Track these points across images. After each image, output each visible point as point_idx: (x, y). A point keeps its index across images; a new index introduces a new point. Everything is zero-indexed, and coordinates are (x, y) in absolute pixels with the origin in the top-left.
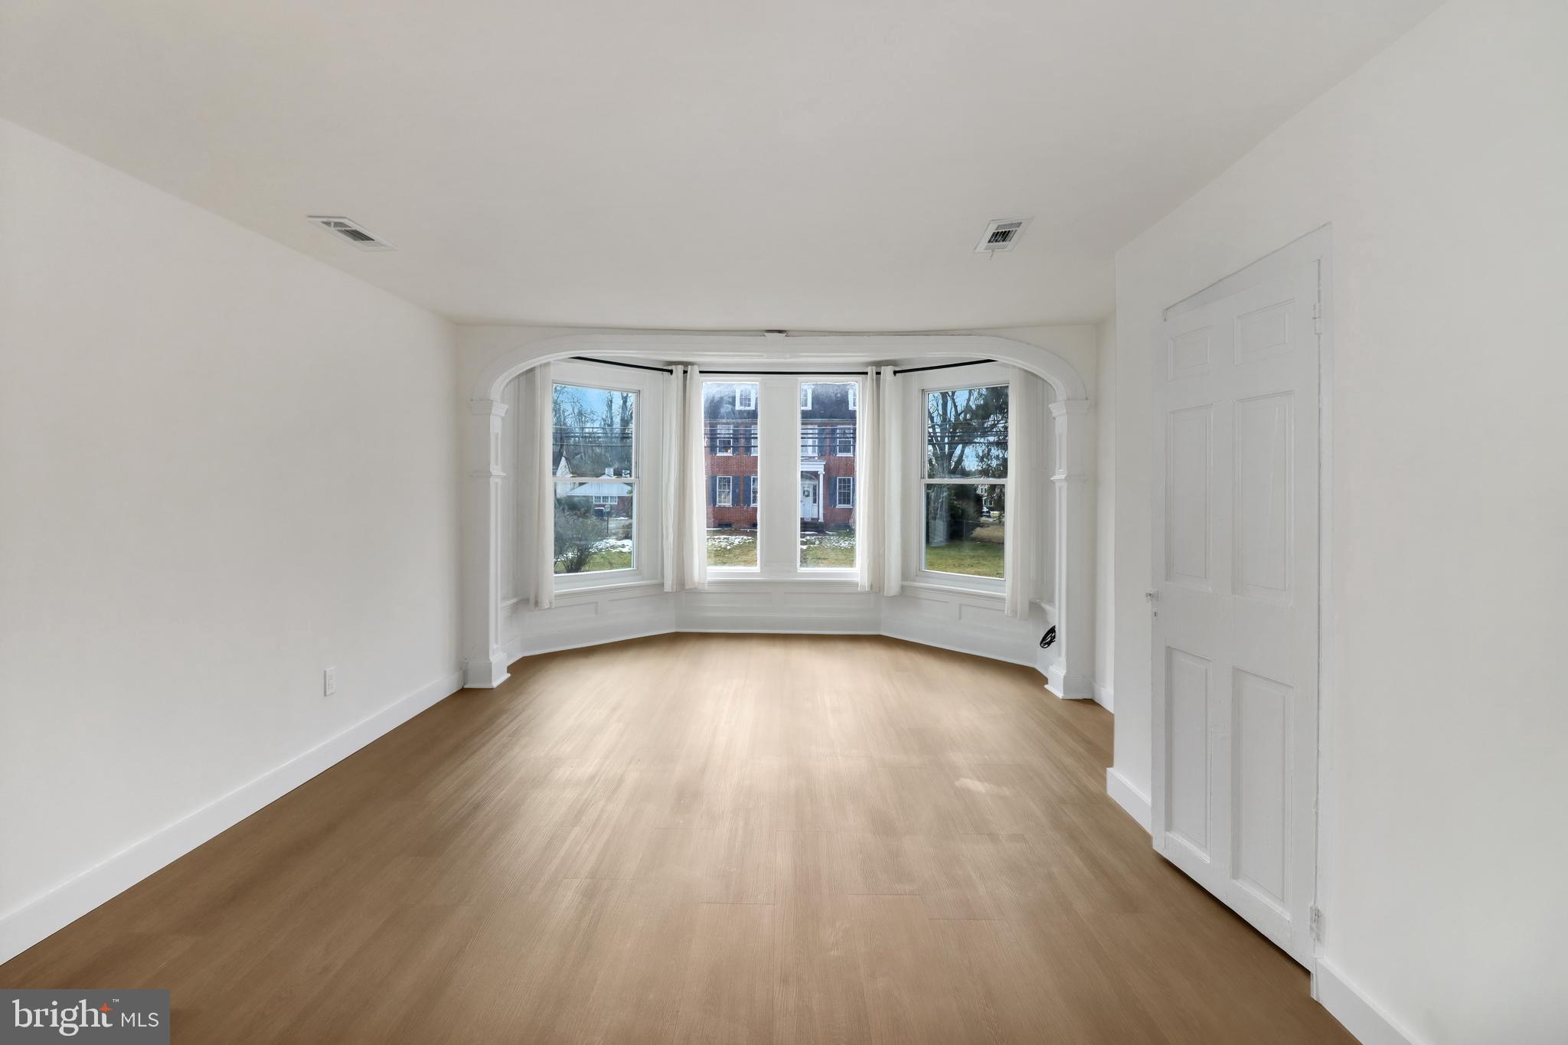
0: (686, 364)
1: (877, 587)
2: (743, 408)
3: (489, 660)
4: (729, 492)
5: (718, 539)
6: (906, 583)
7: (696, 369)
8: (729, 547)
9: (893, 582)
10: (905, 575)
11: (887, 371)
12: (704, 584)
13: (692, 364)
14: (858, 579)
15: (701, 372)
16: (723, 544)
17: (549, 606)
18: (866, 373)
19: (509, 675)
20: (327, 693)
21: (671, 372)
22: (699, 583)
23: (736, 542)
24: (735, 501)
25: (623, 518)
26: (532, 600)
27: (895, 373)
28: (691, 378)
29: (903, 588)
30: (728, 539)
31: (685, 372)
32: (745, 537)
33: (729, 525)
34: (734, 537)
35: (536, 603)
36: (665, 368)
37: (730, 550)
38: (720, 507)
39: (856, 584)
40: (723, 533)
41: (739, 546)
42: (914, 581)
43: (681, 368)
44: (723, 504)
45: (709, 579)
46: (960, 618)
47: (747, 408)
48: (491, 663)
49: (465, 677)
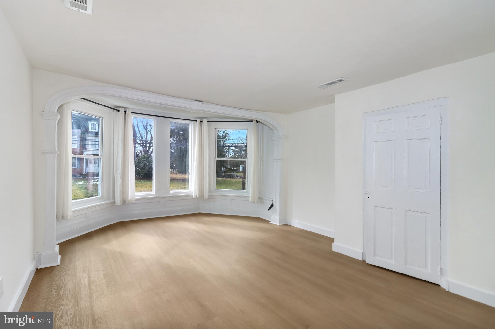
1: (201, 196)
7: (130, 111)
9: (206, 194)
11: (205, 121)
12: (134, 200)
13: (128, 109)
15: (132, 113)
18: (196, 121)
22: (131, 200)
28: (128, 115)
29: (209, 195)
31: (125, 112)
36: (117, 109)
39: (192, 196)
42: (213, 193)
43: (123, 110)
46: (231, 204)
49: (38, 263)
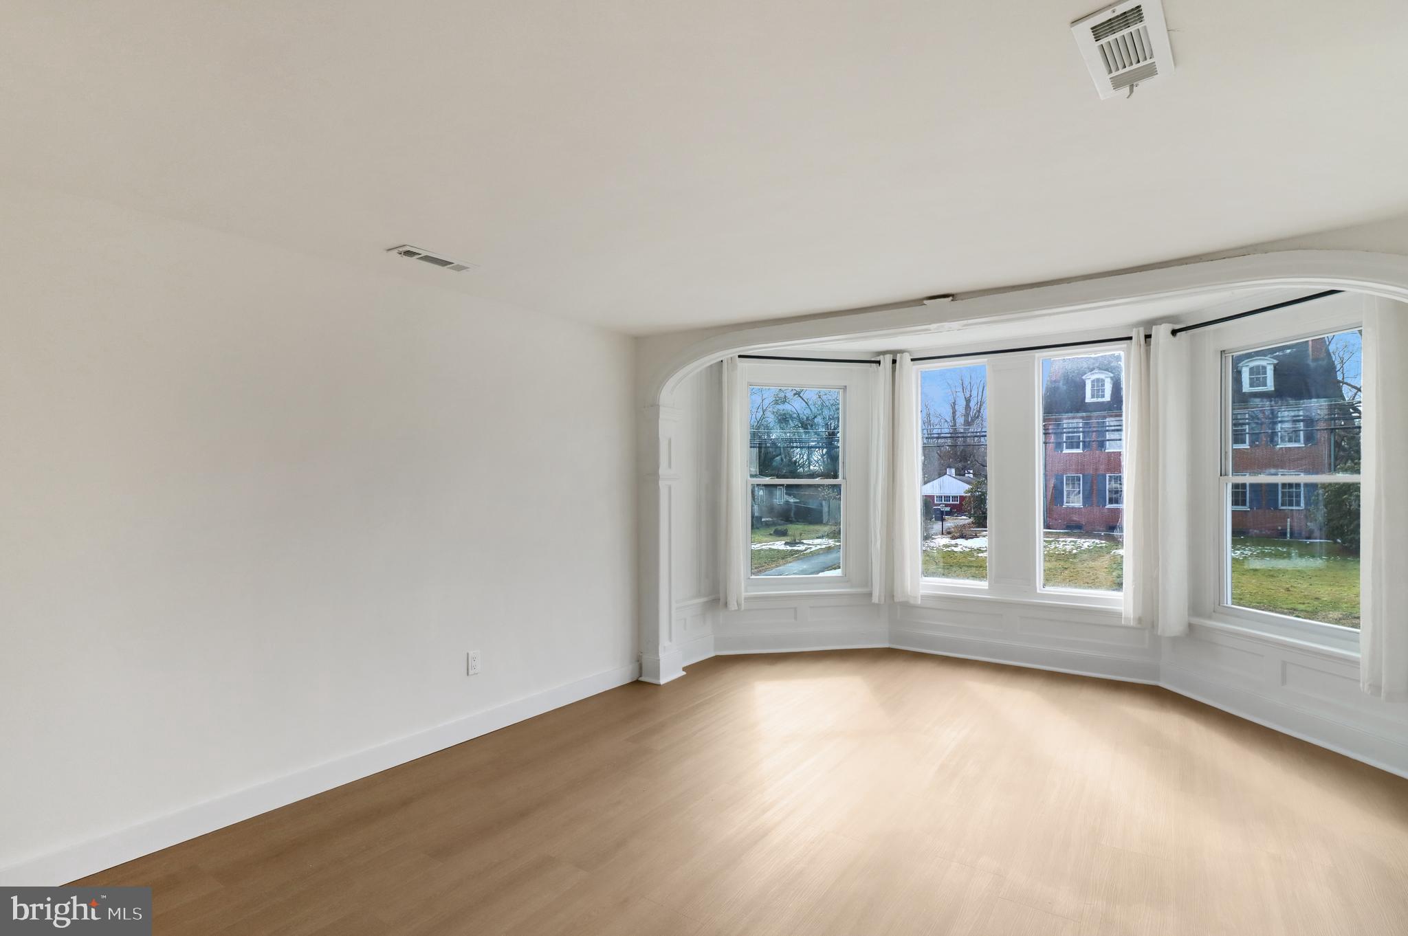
0: (894, 353)
1: (1148, 621)
2: (1095, 400)
3: (658, 656)
4: (1079, 492)
5: (1063, 541)
6: (1196, 621)
7: (907, 357)
8: (1075, 551)
9: (1174, 617)
10: (1195, 607)
11: (1161, 333)
12: (916, 597)
13: (901, 352)
14: (1120, 608)
15: (912, 360)
16: (1068, 548)
17: (737, 608)
18: (1130, 338)
19: (684, 673)
20: (470, 674)
21: (879, 362)
22: (911, 597)
23: (1086, 546)
24: (1087, 499)
25: (965, 517)
26: (722, 601)
27: (1174, 332)
28: (901, 366)
29: (1191, 627)
30: (1075, 542)
31: (894, 362)
32: (1098, 541)
33: (1079, 527)
34: (1084, 540)
35: (726, 604)
36: (873, 359)
37: (1075, 554)
38: (1068, 507)
39: (1118, 615)
40: (1069, 535)
41: (1089, 550)
42: (1210, 617)
43: (889, 358)
44: (1071, 505)
45: (922, 592)
46: (1284, 681)
47: (1100, 400)
48: (659, 660)
49: (641, 670)
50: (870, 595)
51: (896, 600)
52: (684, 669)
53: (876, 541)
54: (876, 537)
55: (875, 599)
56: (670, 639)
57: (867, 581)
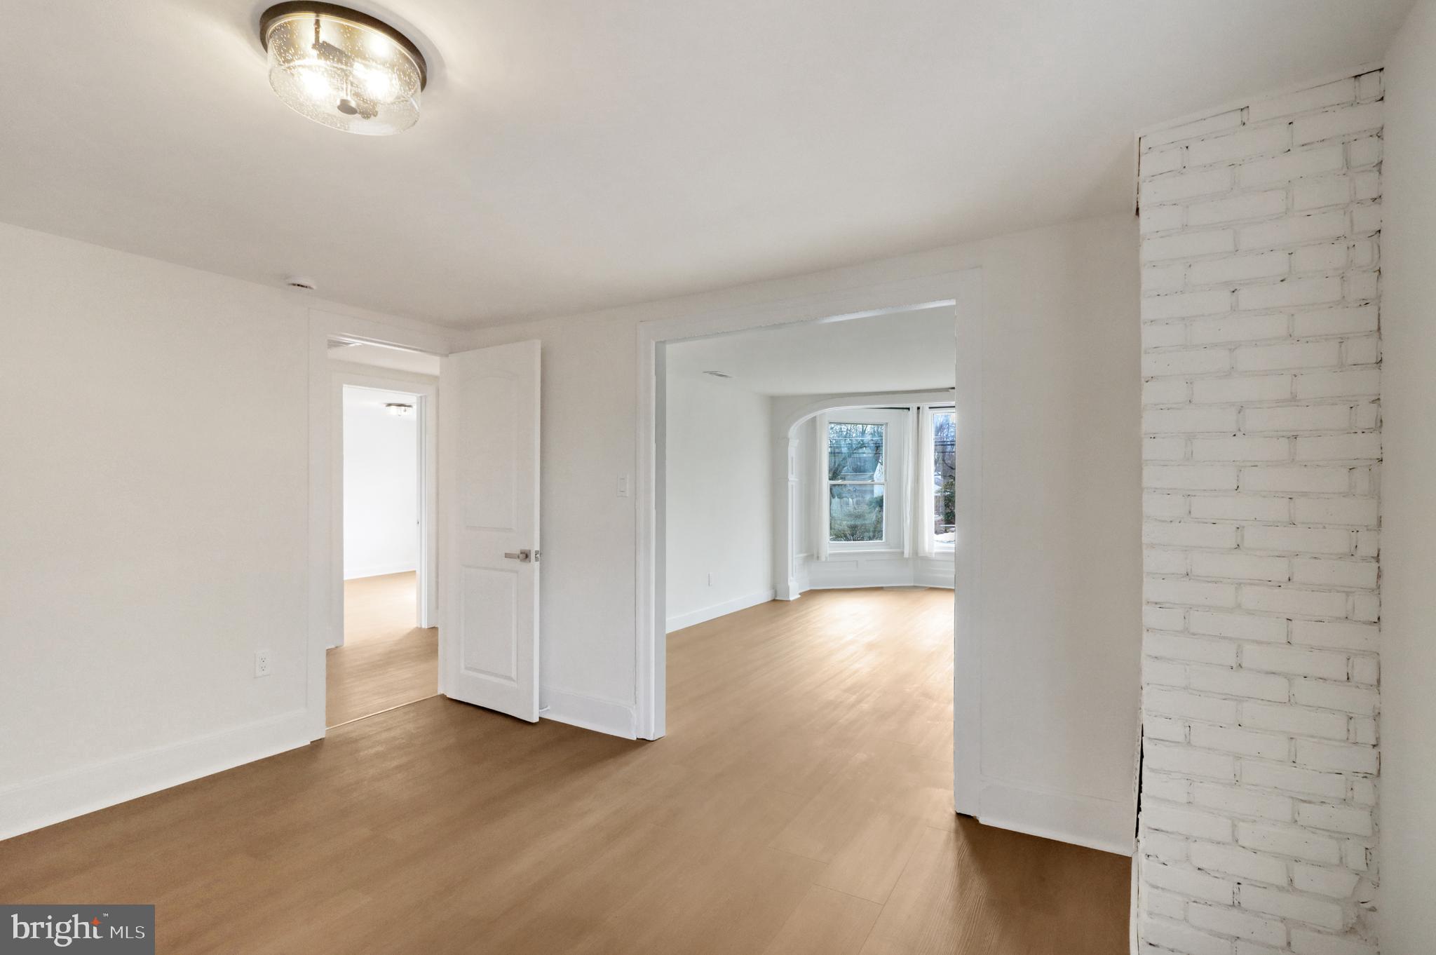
3: (786, 586)
7: (927, 406)
12: (932, 553)
15: (930, 408)
17: (825, 561)
19: (799, 596)
21: (909, 409)
22: (928, 553)
26: (815, 556)
31: (918, 409)
35: (818, 558)
45: (936, 550)
48: (790, 588)
49: (776, 593)
50: (903, 553)
51: (920, 555)
52: (800, 594)
53: (906, 521)
54: (906, 517)
55: (906, 555)
56: (793, 576)
57: (900, 544)
